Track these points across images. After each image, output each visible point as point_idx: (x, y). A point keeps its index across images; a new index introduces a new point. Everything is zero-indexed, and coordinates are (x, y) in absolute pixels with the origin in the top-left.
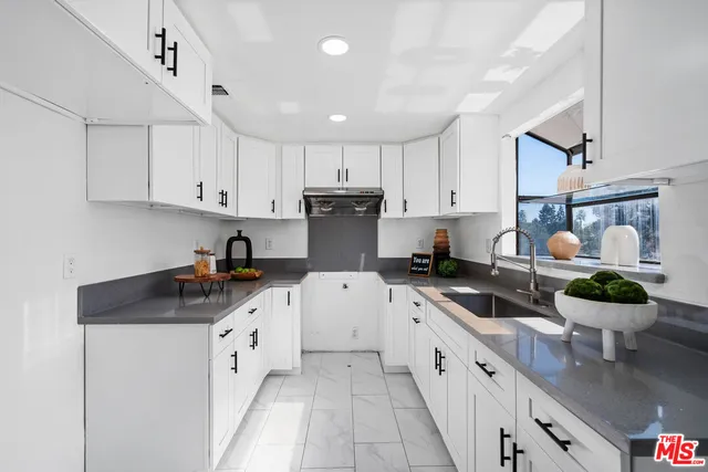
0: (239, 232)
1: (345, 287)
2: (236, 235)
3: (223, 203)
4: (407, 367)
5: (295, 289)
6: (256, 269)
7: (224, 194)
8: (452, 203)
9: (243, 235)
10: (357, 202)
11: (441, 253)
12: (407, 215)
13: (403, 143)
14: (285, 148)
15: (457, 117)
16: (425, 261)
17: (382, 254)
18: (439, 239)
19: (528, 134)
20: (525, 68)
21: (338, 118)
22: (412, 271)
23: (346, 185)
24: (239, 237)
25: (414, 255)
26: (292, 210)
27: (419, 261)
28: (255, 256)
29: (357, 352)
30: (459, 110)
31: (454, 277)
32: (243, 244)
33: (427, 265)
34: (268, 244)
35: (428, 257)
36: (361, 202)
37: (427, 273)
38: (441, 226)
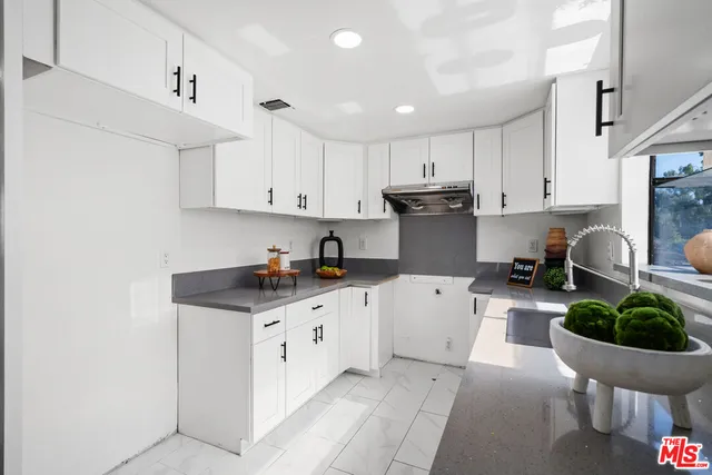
0: (331, 232)
1: (438, 292)
2: (328, 235)
3: (302, 206)
6: (341, 268)
7: (302, 198)
8: (546, 195)
10: (447, 199)
11: (555, 259)
12: (507, 211)
13: (502, 125)
15: (554, 81)
16: (528, 268)
17: (481, 258)
18: (553, 242)
21: (405, 110)
22: (512, 280)
23: (432, 180)
24: (331, 238)
25: (516, 260)
26: (378, 210)
27: (521, 267)
28: (347, 255)
29: (450, 366)
32: (335, 243)
33: (530, 273)
34: (362, 244)
35: (532, 262)
36: (454, 198)
37: (528, 282)
38: (559, 224)
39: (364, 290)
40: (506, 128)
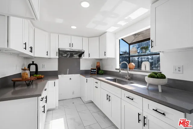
1: (70, 79)
2: (32, 63)
3: (31, 51)
4: (91, 101)
5: (57, 81)
6: (42, 75)
7: (31, 48)
8: (105, 55)
9: (34, 63)
11: (98, 68)
13: (88, 37)
14: (51, 34)
15: (106, 32)
17: (81, 69)
18: (98, 65)
19: (122, 39)
20: (127, 23)
21: (74, 27)
22: (91, 74)
23: (72, 48)
24: (33, 64)
25: (91, 69)
26: (54, 55)
27: (93, 71)
28: (39, 70)
29: (74, 98)
30: (107, 31)
31: (103, 75)
32: (35, 66)
33: (95, 72)
34: (43, 66)
35: (95, 69)
36: (76, 54)
37: (95, 74)
38: (98, 61)
39: (54, 81)
40: (89, 39)
